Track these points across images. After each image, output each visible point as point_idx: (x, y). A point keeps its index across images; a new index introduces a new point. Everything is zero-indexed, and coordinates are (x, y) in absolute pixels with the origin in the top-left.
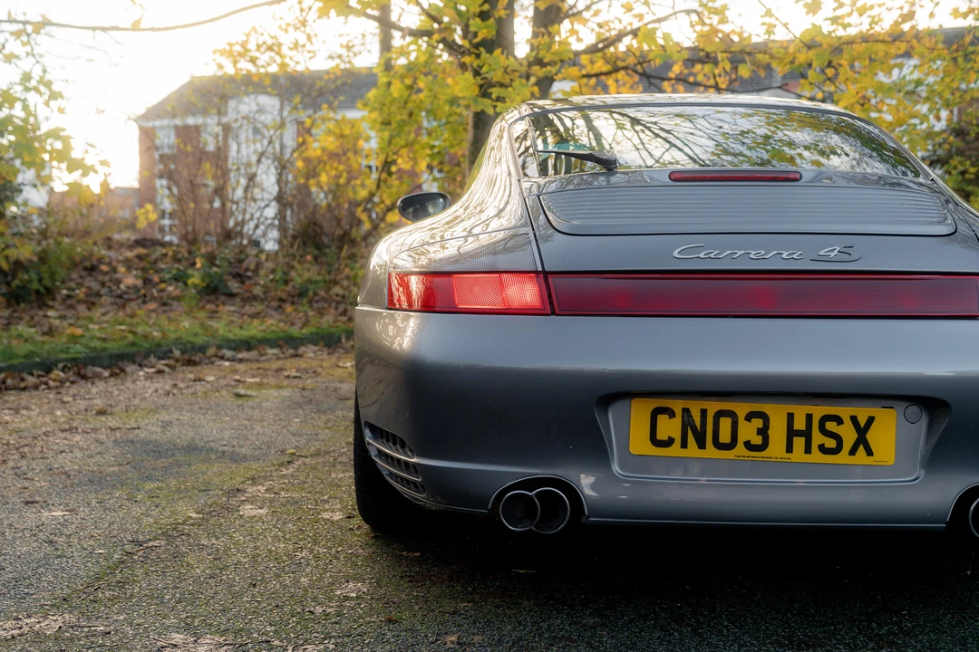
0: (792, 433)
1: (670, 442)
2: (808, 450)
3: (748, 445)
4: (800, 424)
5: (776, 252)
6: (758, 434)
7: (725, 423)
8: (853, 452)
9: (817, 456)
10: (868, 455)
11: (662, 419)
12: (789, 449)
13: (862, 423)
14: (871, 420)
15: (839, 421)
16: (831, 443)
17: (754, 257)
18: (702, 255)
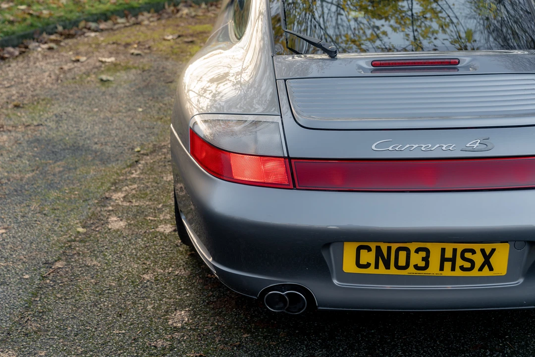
0: (443, 260)
1: (368, 265)
2: (453, 269)
3: (416, 267)
4: (449, 254)
5: (438, 145)
6: (422, 261)
7: (403, 255)
8: (481, 269)
9: (458, 273)
10: (490, 270)
11: (363, 252)
12: (442, 268)
13: (488, 253)
14: (493, 250)
15: (473, 252)
16: (467, 265)
17: (424, 149)
18: (390, 148)
